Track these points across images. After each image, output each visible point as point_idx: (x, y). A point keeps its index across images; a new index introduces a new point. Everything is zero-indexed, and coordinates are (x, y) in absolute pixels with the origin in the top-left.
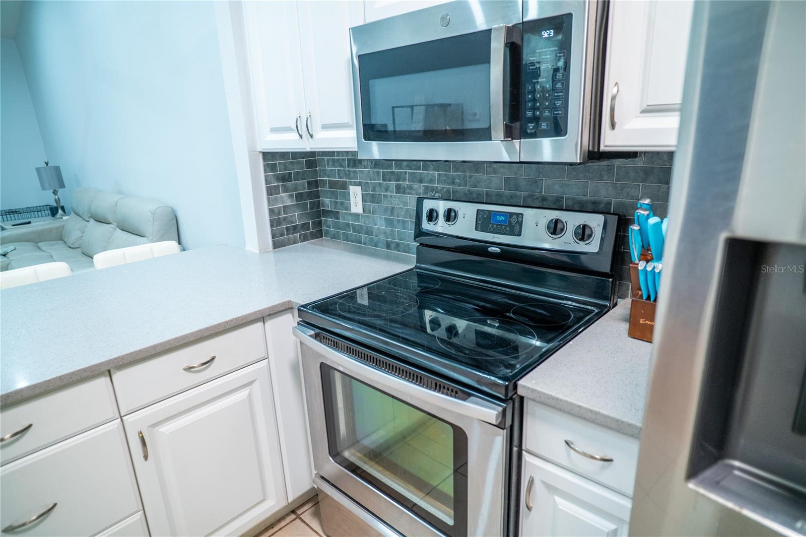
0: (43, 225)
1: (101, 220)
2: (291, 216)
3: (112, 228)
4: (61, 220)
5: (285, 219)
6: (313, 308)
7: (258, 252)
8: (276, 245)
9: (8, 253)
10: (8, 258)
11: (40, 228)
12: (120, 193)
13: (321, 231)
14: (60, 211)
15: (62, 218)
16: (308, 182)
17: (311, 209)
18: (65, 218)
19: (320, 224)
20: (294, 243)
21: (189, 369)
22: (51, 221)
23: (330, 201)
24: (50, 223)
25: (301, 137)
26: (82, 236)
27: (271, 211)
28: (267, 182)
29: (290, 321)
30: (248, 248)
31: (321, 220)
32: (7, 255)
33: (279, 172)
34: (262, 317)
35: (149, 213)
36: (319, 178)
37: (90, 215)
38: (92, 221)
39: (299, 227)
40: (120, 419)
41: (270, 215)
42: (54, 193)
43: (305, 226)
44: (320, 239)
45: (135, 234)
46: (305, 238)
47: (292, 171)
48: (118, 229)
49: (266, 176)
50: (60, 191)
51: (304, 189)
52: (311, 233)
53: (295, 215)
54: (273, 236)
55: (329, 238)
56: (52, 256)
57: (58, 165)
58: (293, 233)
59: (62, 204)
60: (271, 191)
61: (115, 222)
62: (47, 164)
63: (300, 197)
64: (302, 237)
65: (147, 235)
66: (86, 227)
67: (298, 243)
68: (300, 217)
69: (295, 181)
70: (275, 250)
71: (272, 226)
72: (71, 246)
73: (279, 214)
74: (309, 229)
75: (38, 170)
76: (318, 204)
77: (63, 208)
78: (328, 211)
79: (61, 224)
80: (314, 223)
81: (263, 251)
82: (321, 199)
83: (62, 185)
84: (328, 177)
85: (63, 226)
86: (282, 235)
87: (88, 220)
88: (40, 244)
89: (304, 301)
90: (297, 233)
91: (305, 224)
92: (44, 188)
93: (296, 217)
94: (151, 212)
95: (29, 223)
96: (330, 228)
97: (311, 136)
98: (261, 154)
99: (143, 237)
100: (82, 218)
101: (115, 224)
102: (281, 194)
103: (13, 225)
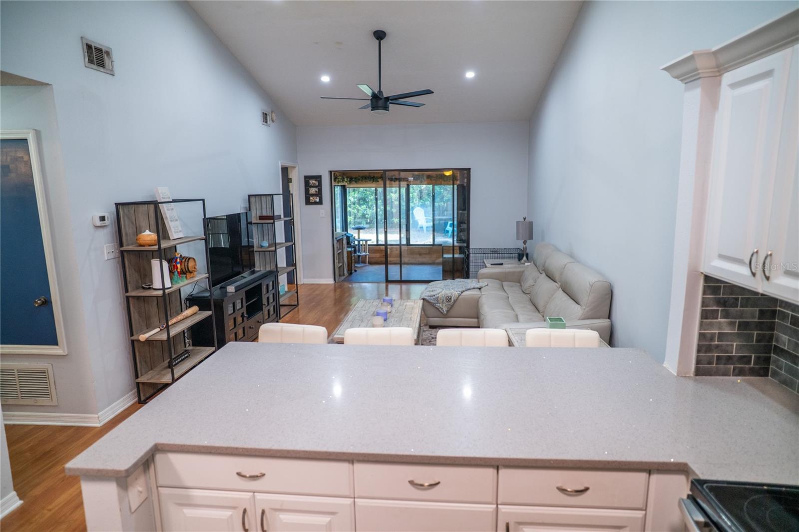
0: (511, 268)
1: (550, 277)
2: (727, 345)
3: (556, 286)
4: (523, 265)
5: (717, 346)
6: (711, 489)
7: (676, 374)
8: (699, 372)
9: (482, 287)
10: (481, 293)
11: (508, 270)
12: (571, 256)
13: (768, 369)
14: (525, 258)
15: (524, 263)
16: (759, 310)
17: (757, 341)
18: (526, 264)
19: (767, 360)
20: (723, 375)
21: (562, 490)
22: (517, 266)
23: (789, 340)
24: (515, 267)
25: (754, 274)
26: (534, 285)
27: (702, 336)
28: (704, 304)
29: (681, 487)
30: (666, 365)
31: (770, 357)
32: (481, 289)
33: (721, 296)
34: (650, 469)
35: (588, 285)
36: (778, 308)
37: (543, 268)
38: (544, 275)
39: (735, 359)
40: (495, 506)
41: (700, 340)
42: (524, 242)
43: (745, 360)
44: (763, 378)
45: (572, 298)
46: (740, 373)
47: (740, 297)
48: (560, 289)
49: (703, 298)
50: (529, 241)
51: (753, 317)
52: (751, 369)
53: (732, 345)
54: (698, 362)
55: (776, 381)
56: (508, 297)
57: (532, 221)
58: (725, 364)
59: (527, 251)
60: (705, 315)
61: (560, 282)
62: (525, 219)
63: (744, 326)
64: (737, 371)
65: (581, 303)
66: (538, 277)
67: (730, 376)
68: (739, 348)
69: (741, 307)
70: (697, 377)
71: (699, 351)
72: (525, 292)
73: (712, 339)
74: (749, 362)
75: (518, 223)
76: (771, 337)
77: (527, 255)
78: (783, 350)
79: (522, 269)
80: (757, 358)
81: (682, 375)
82: (775, 332)
83: (531, 238)
84: (792, 311)
85: (523, 272)
86: (710, 363)
87: (541, 272)
88: (504, 283)
89: (702, 474)
90: (731, 364)
91: (744, 357)
92: (518, 239)
93: (735, 348)
94: (590, 285)
95: (502, 264)
96: (781, 369)
97: (768, 278)
98: (703, 275)
99: (578, 304)
100: (538, 268)
101: (560, 284)
102: (719, 320)
103: (492, 265)
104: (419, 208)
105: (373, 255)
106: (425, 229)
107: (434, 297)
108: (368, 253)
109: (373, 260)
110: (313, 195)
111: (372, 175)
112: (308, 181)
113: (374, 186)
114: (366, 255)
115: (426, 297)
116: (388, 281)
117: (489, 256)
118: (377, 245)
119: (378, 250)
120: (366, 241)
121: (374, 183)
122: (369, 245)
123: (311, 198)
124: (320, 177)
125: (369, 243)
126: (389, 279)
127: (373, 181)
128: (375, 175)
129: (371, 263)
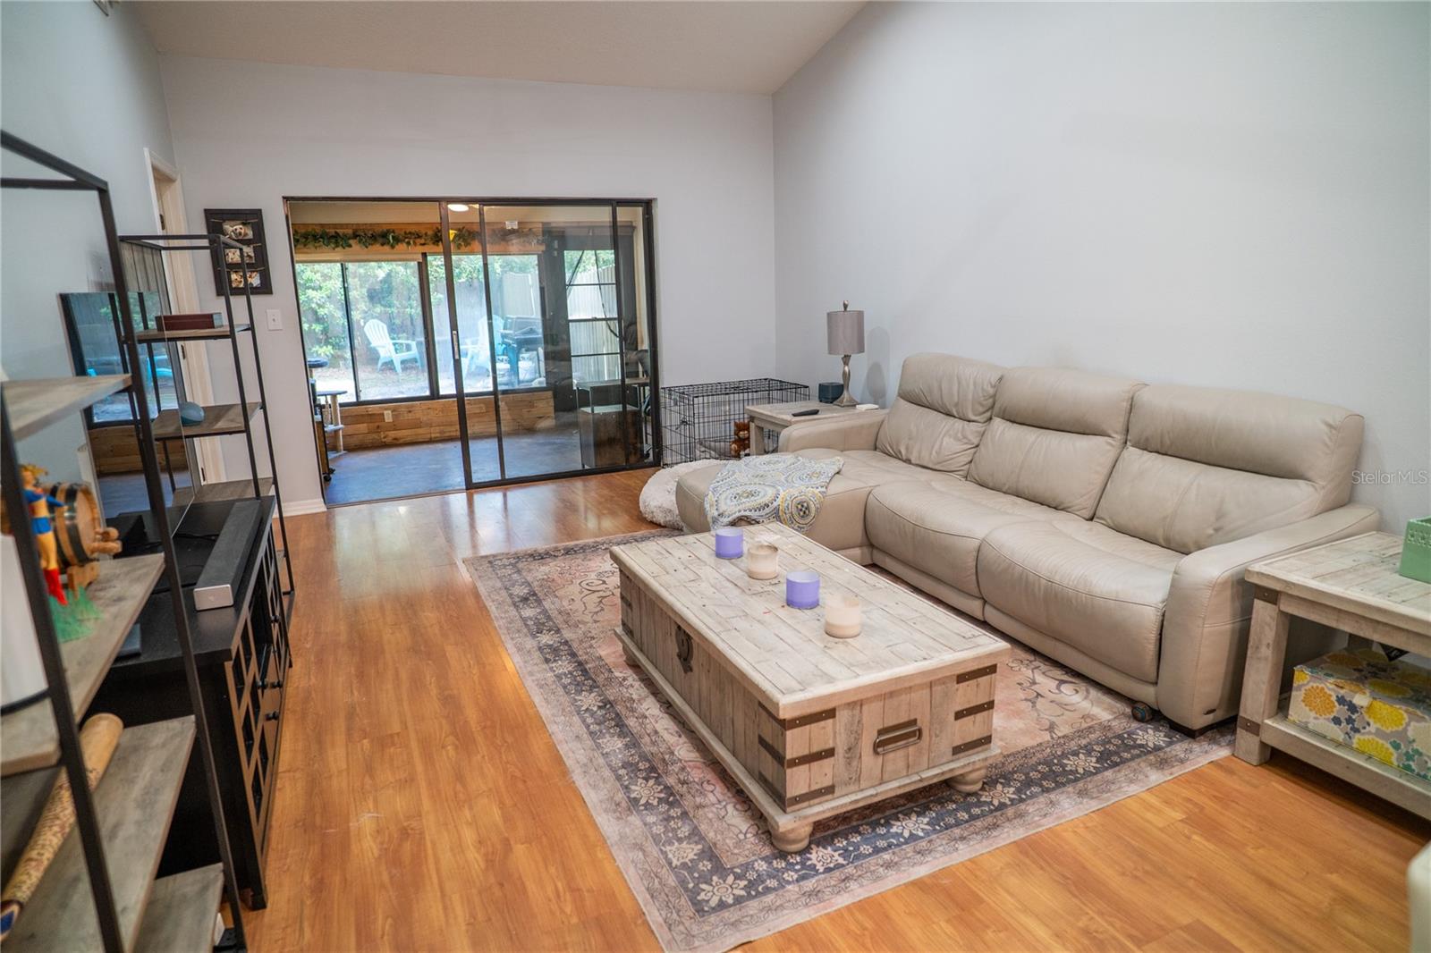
0: (851, 419)
11: (848, 424)
14: (846, 394)
15: (853, 407)
18: (862, 407)
22: (849, 412)
24: (858, 416)
26: (970, 449)
35: (1325, 429)
37: (984, 409)
38: (999, 422)
48: (1130, 448)
61: (1107, 434)
62: (845, 306)
66: (980, 431)
72: (936, 467)
79: (878, 419)
85: (880, 425)
87: (973, 418)
88: (849, 454)
92: (832, 351)
94: (1329, 426)
95: (816, 412)
99: (1285, 478)
100: (941, 412)
101: (1122, 438)
103: (795, 415)
104: (376, 321)
105: (352, 429)
106: (398, 366)
107: (767, 510)
108: (341, 426)
109: (354, 441)
110: (235, 267)
111: (332, 231)
112: (220, 225)
113: (338, 258)
114: (336, 432)
115: (747, 513)
116: (471, 486)
117: (746, 398)
118: (359, 403)
119: (362, 415)
120: (334, 396)
121: (339, 249)
122: (341, 405)
123: (234, 276)
124: (257, 214)
125: (341, 399)
126: (475, 480)
127: (337, 246)
128: (340, 231)
129: (350, 449)
